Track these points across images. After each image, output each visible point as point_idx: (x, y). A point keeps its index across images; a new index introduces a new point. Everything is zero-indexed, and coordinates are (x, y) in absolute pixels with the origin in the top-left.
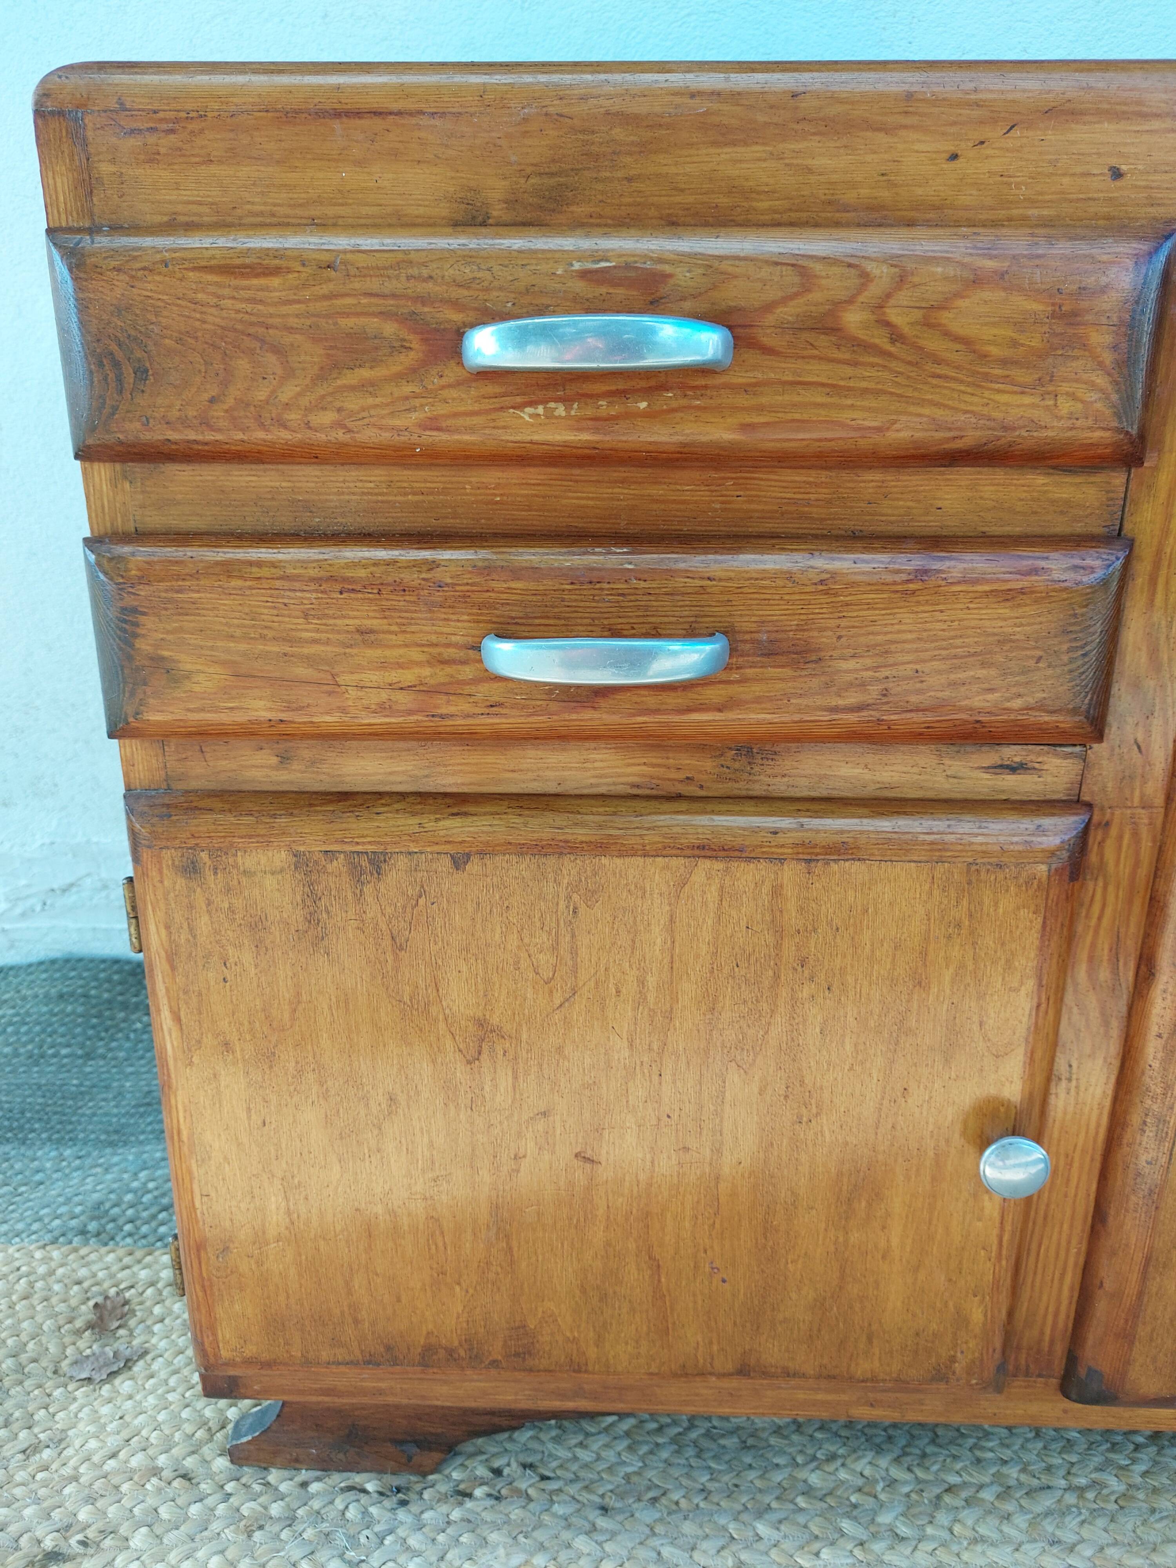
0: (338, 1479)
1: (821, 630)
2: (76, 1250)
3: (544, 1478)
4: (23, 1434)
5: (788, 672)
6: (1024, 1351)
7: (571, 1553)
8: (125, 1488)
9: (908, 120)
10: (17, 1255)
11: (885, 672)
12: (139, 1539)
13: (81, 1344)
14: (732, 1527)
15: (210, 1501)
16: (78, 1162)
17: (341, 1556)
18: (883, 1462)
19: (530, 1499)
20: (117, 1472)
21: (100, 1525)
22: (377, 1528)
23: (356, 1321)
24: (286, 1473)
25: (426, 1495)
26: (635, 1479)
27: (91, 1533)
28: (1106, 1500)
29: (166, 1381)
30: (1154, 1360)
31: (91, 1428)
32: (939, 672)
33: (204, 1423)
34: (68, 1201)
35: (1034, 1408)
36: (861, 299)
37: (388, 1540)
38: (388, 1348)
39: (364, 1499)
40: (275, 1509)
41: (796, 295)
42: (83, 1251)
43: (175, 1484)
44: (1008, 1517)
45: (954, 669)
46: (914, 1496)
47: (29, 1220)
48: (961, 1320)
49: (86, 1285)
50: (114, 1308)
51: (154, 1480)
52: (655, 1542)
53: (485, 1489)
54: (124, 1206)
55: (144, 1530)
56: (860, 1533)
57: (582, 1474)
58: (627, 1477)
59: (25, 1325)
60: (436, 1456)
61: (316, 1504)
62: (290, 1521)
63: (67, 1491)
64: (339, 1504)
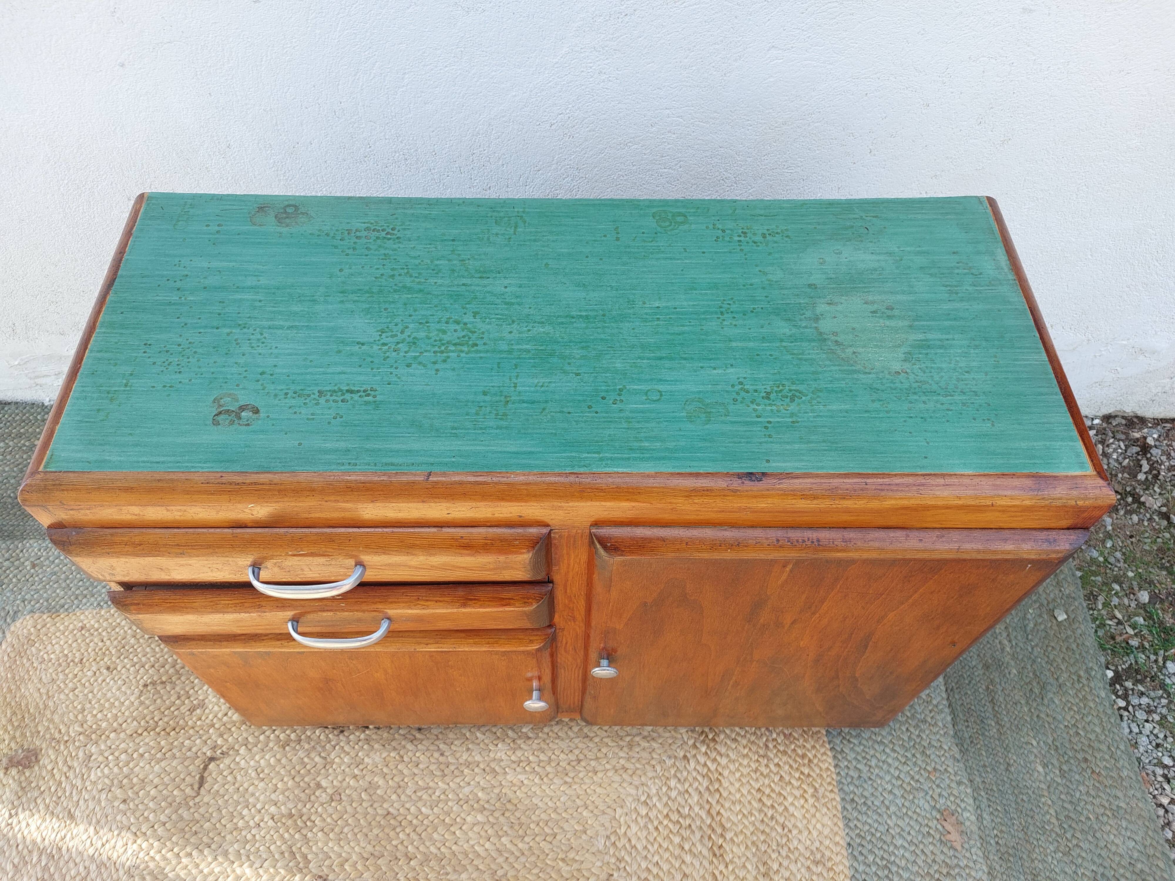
4: (187, 702)
7: (405, 750)
12: (243, 751)
14: (468, 734)
15: (267, 733)
17: (320, 755)
20: (229, 722)
21: (227, 745)
22: (333, 743)
27: (224, 749)
37: (337, 747)
39: (327, 731)
40: (293, 736)
44: (571, 728)
51: (244, 726)
52: (437, 743)
55: (244, 747)
56: (515, 736)
62: (299, 741)
63: (210, 731)
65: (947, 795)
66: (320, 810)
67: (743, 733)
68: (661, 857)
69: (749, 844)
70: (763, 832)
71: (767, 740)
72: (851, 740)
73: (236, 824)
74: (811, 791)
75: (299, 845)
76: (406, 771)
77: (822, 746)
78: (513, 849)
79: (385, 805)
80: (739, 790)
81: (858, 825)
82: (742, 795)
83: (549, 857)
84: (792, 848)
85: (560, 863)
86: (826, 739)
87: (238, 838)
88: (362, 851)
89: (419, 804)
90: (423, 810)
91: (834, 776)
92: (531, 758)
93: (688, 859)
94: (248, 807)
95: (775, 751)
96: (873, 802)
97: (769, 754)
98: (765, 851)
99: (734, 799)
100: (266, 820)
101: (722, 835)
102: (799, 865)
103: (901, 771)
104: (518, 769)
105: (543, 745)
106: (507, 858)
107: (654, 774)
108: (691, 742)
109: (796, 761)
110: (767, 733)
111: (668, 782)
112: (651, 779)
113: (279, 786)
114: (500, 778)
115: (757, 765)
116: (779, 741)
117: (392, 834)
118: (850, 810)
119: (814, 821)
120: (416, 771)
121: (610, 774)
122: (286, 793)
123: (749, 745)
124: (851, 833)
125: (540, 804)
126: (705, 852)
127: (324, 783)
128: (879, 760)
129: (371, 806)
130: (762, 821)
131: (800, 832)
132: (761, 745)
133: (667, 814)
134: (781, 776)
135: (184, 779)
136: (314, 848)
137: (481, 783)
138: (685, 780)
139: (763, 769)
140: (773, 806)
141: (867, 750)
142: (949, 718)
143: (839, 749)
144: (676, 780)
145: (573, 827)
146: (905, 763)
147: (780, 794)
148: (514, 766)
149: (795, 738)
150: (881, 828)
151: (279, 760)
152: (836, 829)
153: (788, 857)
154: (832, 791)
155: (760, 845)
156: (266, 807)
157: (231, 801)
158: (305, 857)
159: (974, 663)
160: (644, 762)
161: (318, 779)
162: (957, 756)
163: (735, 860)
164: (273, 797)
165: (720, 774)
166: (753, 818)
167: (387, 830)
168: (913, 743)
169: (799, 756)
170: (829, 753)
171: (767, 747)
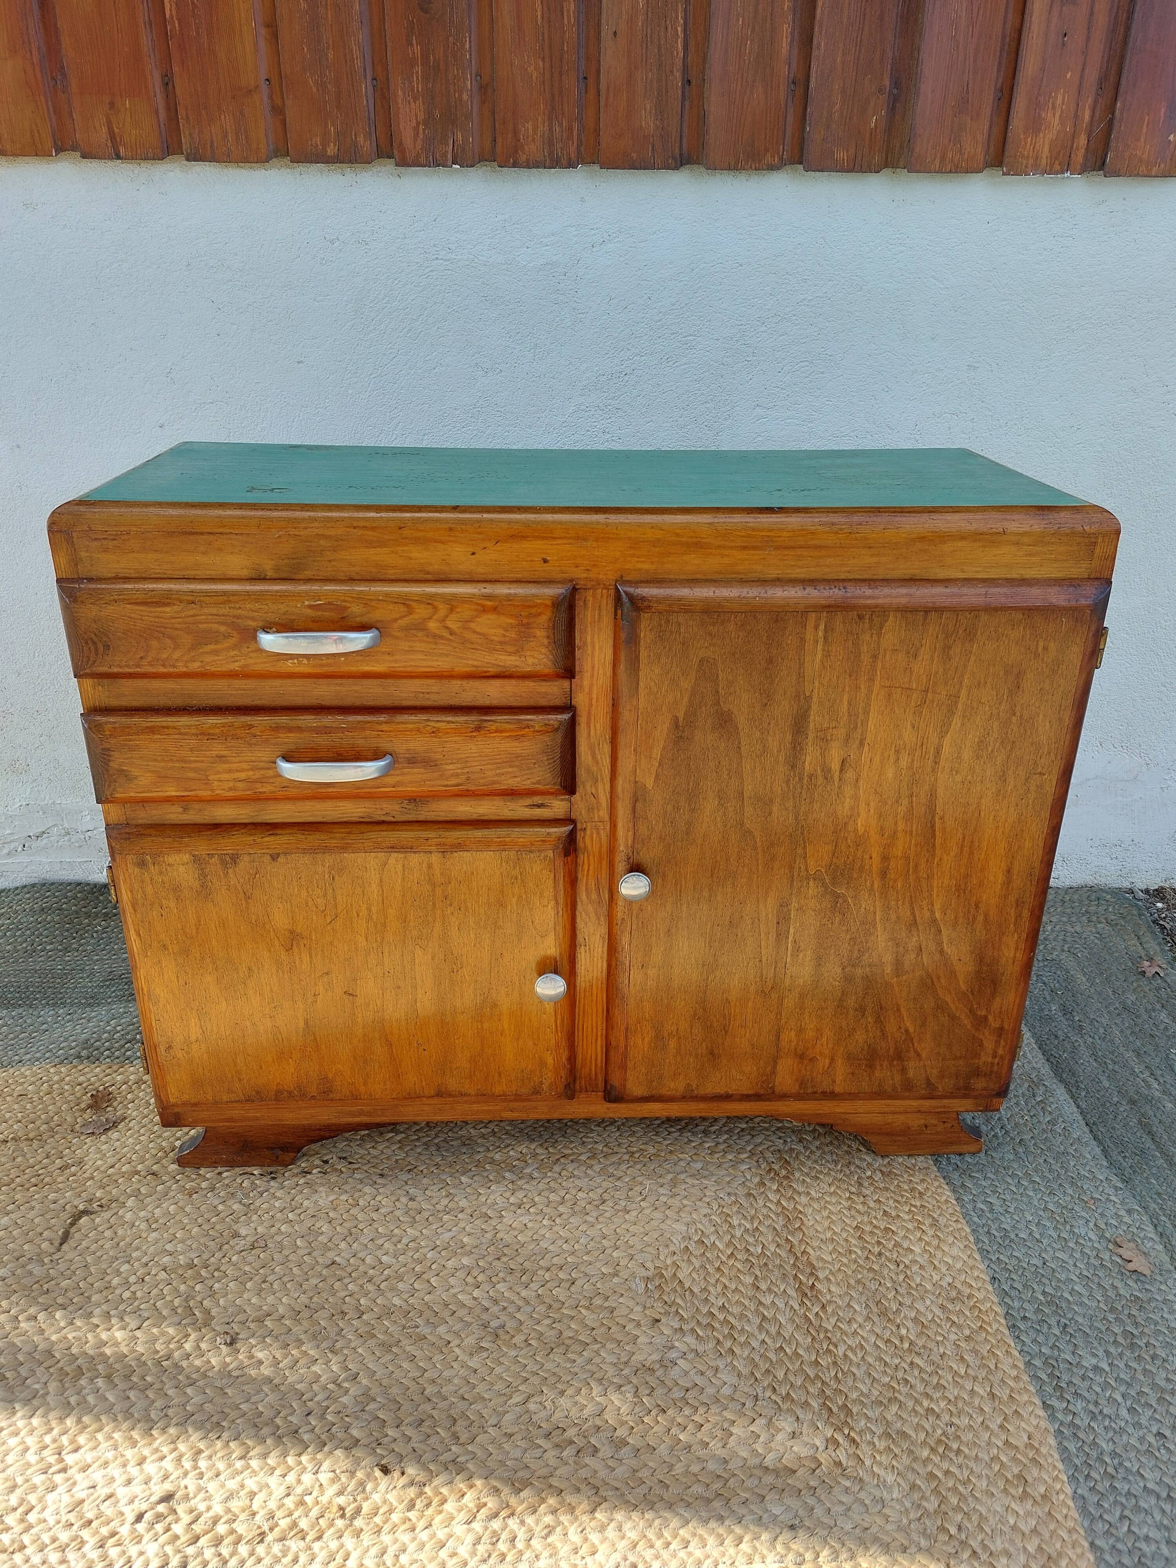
0: (238, 1170)
1: (435, 752)
2: (76, 1067)
3: (350, 1163)
4: (58, 1161)
5: (422, 770)
6: (583, 1080)
7: (361, 1194)
8: (120, 1181)
9: (452, 539)
10: (38, 1071)
11: (466, 770)
12: (130, 1203)
13: (86, 1116)
14: (448, 1179)
15: (168, 1184)
16: (68, 1017)
17: (240, 1202)
19: (342, 1172)
20: (115, 1174)
21: (109, 1197)
22: (259, 1190)
23: (240, 1080)
24: (209, 1169)
25: (286, 1175)
26: (400, 1161)
27: (104, 1201)
28: (645, 1157)
29: (139, 1131)
30: (637, 1078)
31: (98, 1156)
32: (492, 770)
33: (162, 1149)
34: (66, 1040)
36: (435, 617)
37: (265, 1194)
38: (258, 1093)
39: (252, 1177)
40: (204, 1185)
41: (405, 616)
42: (80, 1068)
43: (148, 1177)
44: (591, 1167)
45: (499, 768)
46: (545, 1160)
47: (43, 1052)
48: (543, 1063)
49: (84, 1085)
50: (103, 1097)
51: (136, 1177)
52: (405, 1188)
53: (319, 1169)
54: (103, 1041)
55: (133, 1198)
56: (514, 1177)
57: (372, 1160)
58: (397, 1161)
59: (50, 1107)
60: (292, 1155)
61: (226, 1182)
62: (213, 1189)
63: (88, 1184)
64: (239, 1181)
65: (1116, 1224)
66: (234, 1258)
67: (825, 1172)
68: (729, 1300)
69: (852, 1282)
70: (871, 1269)
71: (859, 1178)
72: (974, 1174)
73: (110, 1282)
74: (928, 1222)
75: (198, 1299)
76: (360, 1216)
77: (935, 1179)
78: (515, 1298)
79: (331, 1255)
80: (829, 1228)
81: (1001, 1257)
82: (835, 1233)
83: (566, 1305)
84: (914, 1285)
85: (583, 1311)
86: (938, 1174)
87: (110, 1297)
88: (293, 1302)
89: (379, 1253)
90: (385, 1259)
91: (958, 1209)
92: (536, 1199)
93: (767, 1300)
94: (129, 1262)
95: (872, 1189)
96: (1017, 1235)
97: (864, 1190)
98: (877, 1290)
99: (822, 1236)
100: (153, 1272)
101: (812, 1274)
102: (928, 1302)
103: (1046, 1202)
104: (519, 1211)
105: (552, 1184)
106: (505, 1308)
107: (709, 1211)
108: (756, 1180)
109: (902, 1196)
110: (859, 1171)
111: (729, 1219)
112: (705, 1216)
113: (177, 1235)
114: (494, 1222)
115: (850, 1202)
116: (876, 1179)
117: (337, 1285)
118: (987, 1242)
119: (939, 1254)
120: (375, 1216)
121: (647, 1211)
122: (189, 1242)
123: (837, 1183)
124: (992, 1265)
125: (551, 1248)
126: (791, 1292)
127: (243, 1232)
128: (1014, 1193)
129: (309, 1254)
130: (867, 1258)
131: (921, 1267)
133: (732, 1253)
134: (885, 1211)
135: (41, 1234)
136: (222, 1302)
137: (467, 1229)
138: (752, 1218)
139: (860, 1207)
140: (879, 1243)
141: (997, 1183)
142: (1098, 1151)
143: (958, 1184)
144: (741, 1216)
145: (599, 1269)
146: (1050, 1193)
147: (887, 1229)
148: (512, 1208)
149: (896, 1175)
150: (1034, 1261)
151: (182, 1209)
152: (971, 1262)
153: (909, 1293)
154: (957, 1221)
155: (868, 1283)
156: (156, 1260)
157: (105, 1257)
158: (208, 1312)
159: (1115, 1099)
160: (694, 1199)
161: (235, 1227)
162: (1120, 1185)
163: (834, 1299)
164: (169, 1247)
165: (801, 1212)
166: (854, 1256)
167: (331, 1281)
168: (1056, 1174)
169: (906, 1191)
170: (946, 1187)
171: (860, 1184)
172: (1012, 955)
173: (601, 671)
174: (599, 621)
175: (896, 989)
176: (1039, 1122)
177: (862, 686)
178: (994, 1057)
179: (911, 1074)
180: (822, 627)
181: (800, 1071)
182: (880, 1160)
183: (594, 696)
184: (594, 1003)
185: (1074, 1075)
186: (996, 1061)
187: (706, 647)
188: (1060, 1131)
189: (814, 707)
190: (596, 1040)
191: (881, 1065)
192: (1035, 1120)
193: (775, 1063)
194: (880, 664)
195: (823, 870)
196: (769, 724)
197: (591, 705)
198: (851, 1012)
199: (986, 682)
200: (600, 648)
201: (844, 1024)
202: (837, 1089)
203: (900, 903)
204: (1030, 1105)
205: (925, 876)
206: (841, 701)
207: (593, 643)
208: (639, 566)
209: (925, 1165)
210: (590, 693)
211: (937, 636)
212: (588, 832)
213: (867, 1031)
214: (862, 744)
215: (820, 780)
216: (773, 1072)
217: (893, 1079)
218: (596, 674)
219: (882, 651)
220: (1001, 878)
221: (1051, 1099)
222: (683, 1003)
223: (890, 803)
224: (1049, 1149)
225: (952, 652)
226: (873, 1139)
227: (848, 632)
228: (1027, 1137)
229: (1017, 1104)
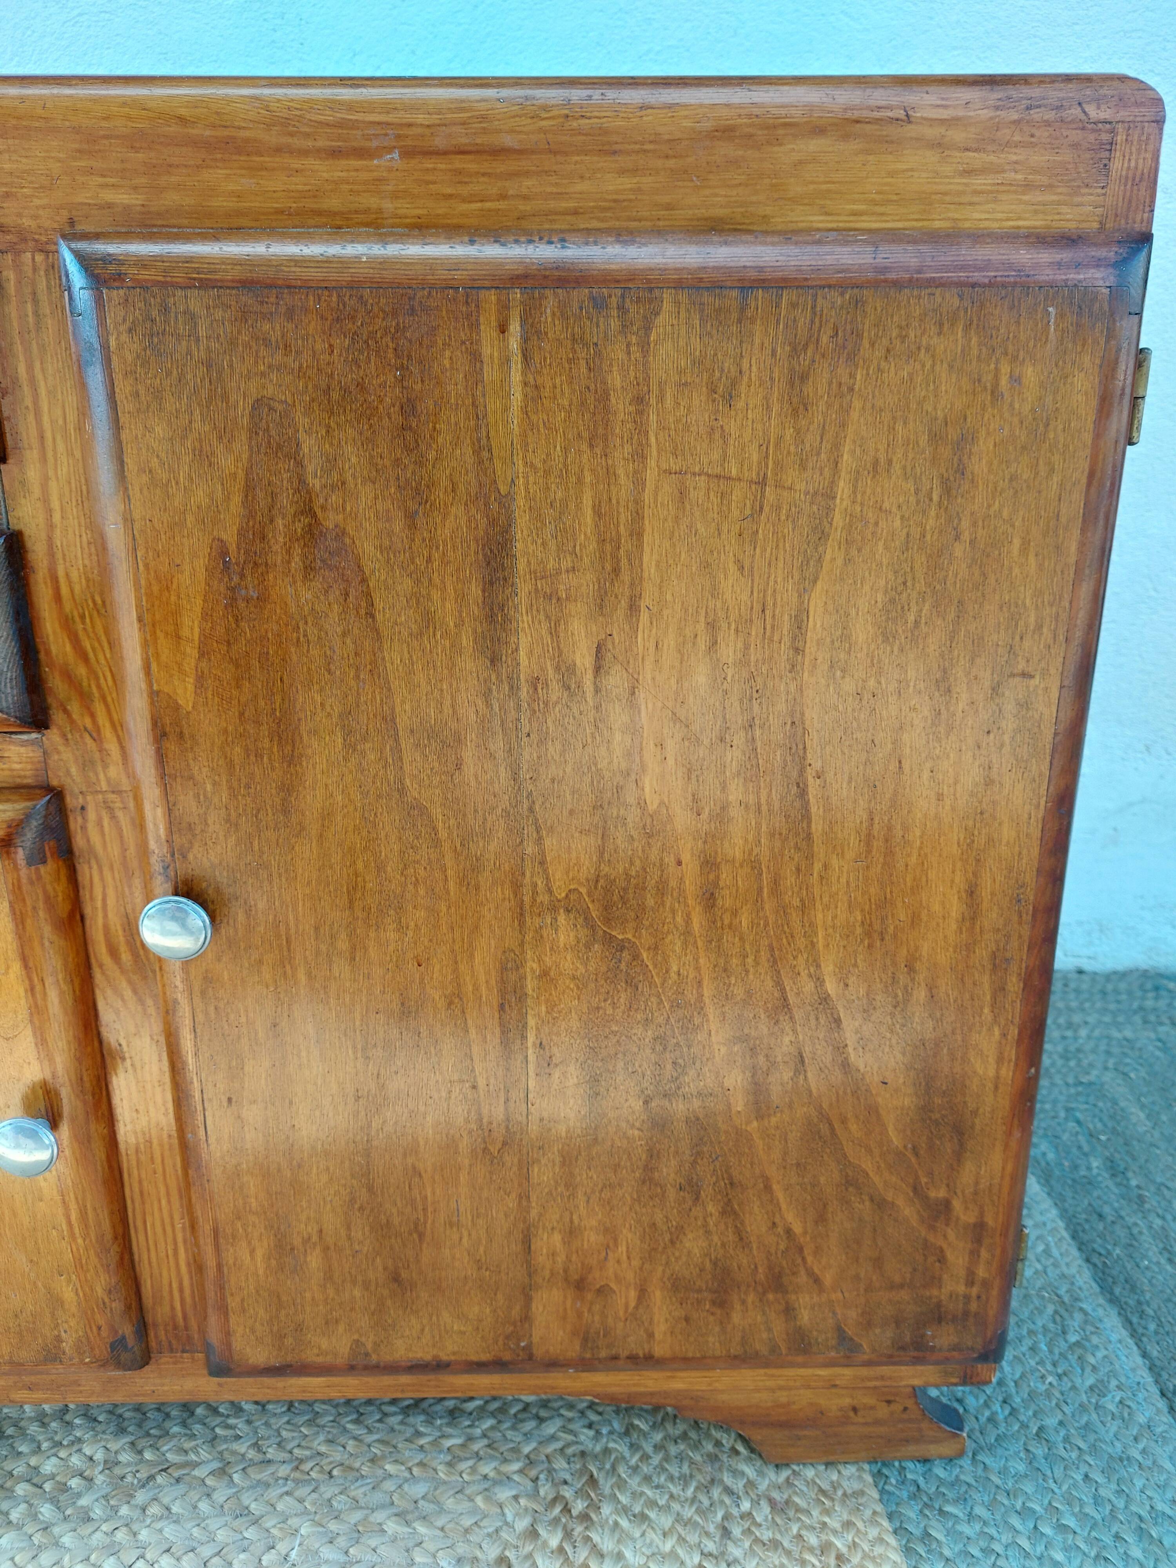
6: (161, 1328)
18: (114, 1446)
28: (321, 1470)
30: (253, 1331)
35: (189, 1384)
44: (210, 1492)
46: (129, 1479)
48: (56, 1302)
56: (53, 1516)
67: (661, 1502)
71: (726, 1517)
72: (948, 1508)
77: (873, 1522)
86: (879, 1508)
95: (747, 1544)
97: (731, 1547)
105: (120, 1534)
108: (522, 1524)
110: (727, 1501)
116: (759, 1519)
123: (680, 1529)
128: (1027, 1555)
132: (711, 1528)
141: (992, 1531)
143: (917, 1532)
146: (1097, 1556)
149: (798, 1510)
168: (1109, 1507)
169: (811, 1550)
170: (892, 1540)
171: (726, 1533)
172: (991, 1072)
173: (61, 447)
174: (38, 329)
175: (759, 1143)
176: (1074, 1388)
177: (621, 472)
178: (970, 1283)
179: (805, 1317)
180: (515, 327)
181: (580, 1315)
182: (771, 1474)
183: (55, 504)
184: (159, 1175)
185: (1133, 1289)
186: (974, 1291)
187: (263, 375)
188: (1111, 1407)
189: (522, 522)
190: (176, 1250)
191: (743, 1302)
192: (1066, 1384)
193: (528, 1299)
194: (653, 418)
195: (583, 890)
196: (429, 560)
197: (51, 526)
198: (672, 1193)
199: (890, 462)
200: (51, 393)
201: (659, 1217)
202: (659, 1351)
203: (750, 960)
204: (1056, 1351)
205: (796, 902)
206: (579, 507)
207: (32, 381)
208: (109, 196)
209: (856, 1486)
210: (45, 500)
211: (774, 353)
212: (91, 815)
213: (708, 1232)
214: (633, 607)
215: (555, 692)
216: (526, 1318)
217: (770, 1330)
218: (50, 454)
219: (655, 388)
220: (956, 908)
221: (1095, 1340)
222: (324, 1178)
223: (706, 742)
224: (1094, 1449)
225: (808, 389)
226: (756, 1435)
227: (574, 340)
228: (1051, 1422)
229: (1033, 1349)
